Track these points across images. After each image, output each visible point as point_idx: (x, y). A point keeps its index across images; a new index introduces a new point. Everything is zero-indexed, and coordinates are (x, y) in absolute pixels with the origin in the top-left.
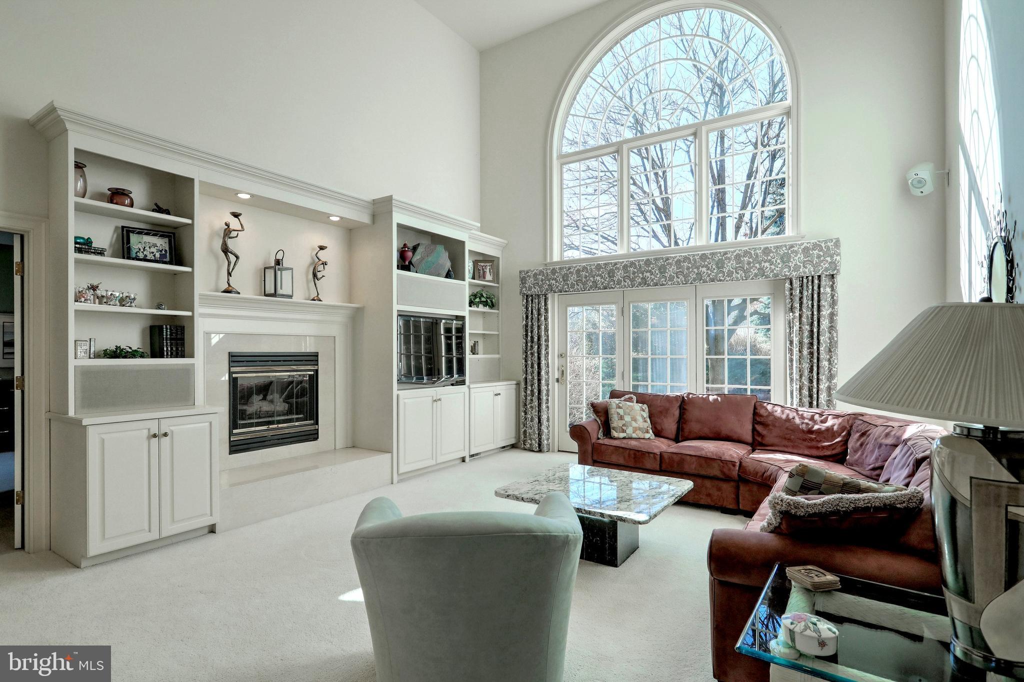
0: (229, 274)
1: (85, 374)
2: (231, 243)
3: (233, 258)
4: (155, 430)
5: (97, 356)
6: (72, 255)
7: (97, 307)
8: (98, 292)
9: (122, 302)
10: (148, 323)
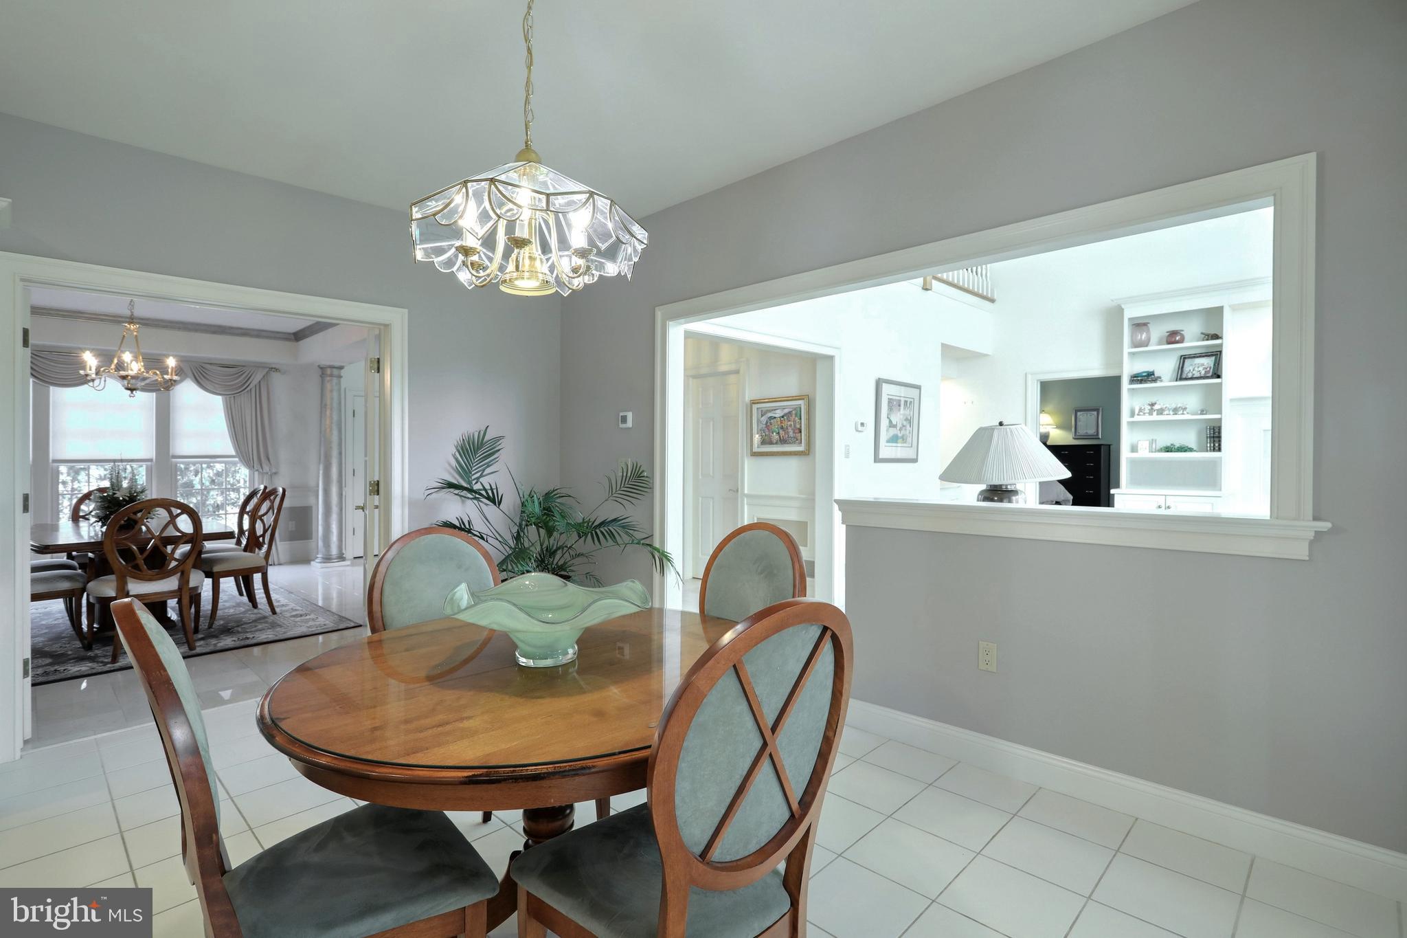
4: (1161, 503)
5: (1155, 451)
6: (1126, 387)
7: (1155, 417)
8: (1156, 407)
10: (1197, 426)
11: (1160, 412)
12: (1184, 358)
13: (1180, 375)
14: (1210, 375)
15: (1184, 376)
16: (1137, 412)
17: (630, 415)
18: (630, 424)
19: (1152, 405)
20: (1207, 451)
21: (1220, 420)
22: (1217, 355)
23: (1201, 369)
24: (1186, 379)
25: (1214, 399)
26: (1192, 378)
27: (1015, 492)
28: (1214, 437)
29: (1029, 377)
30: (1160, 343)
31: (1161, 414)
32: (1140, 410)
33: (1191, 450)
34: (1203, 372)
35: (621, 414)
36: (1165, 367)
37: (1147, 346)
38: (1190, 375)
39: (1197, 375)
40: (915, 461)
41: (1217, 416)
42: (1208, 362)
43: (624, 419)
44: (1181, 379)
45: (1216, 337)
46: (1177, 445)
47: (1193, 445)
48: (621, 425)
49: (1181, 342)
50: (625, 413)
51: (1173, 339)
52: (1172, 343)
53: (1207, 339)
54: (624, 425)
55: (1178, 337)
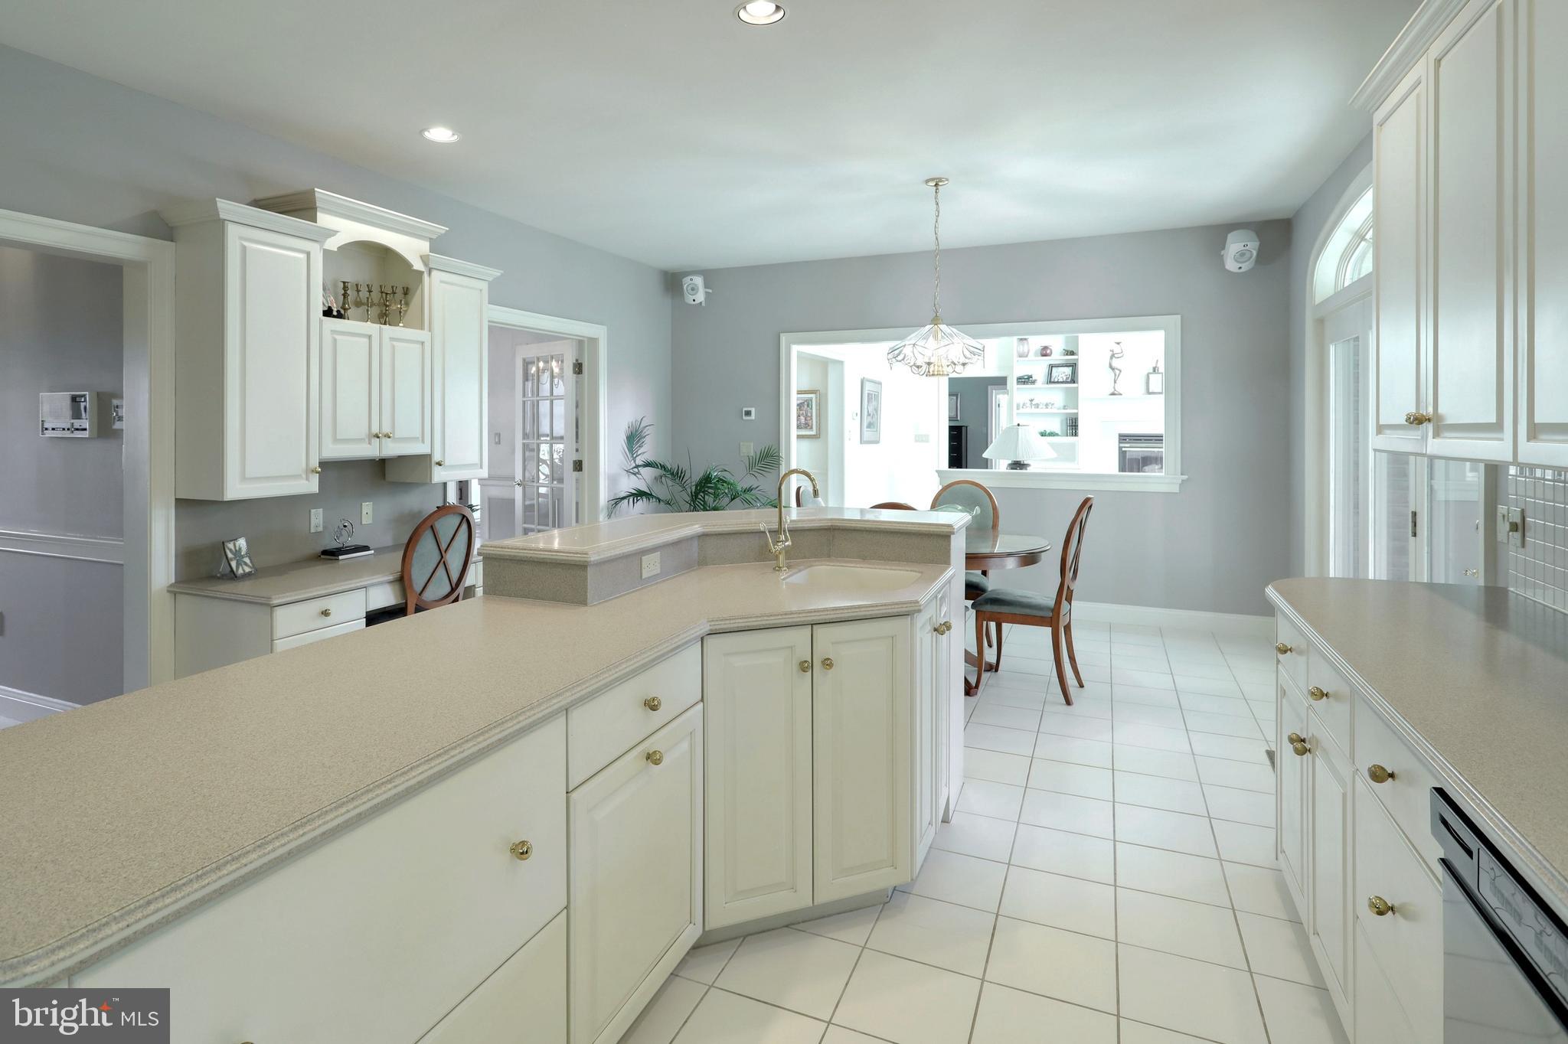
0: (1115, 382)
2: (1116, 363)
3: (1117, 372)
6: (1016, 386)
7: (1033, 411)
8: (1034, 403)
9: (1047, 406)
10: (1062, 418)
11: (1037, 406)
12: (1052, 367)
13: (1050, 381)
14: (1069, 380)
15: (1052, 380)
16: (1021, 406)
17: (753, 410)
18: (753, 417)
19: (1032, 400)
20: (1067, 435)
21: (1077, 414)
22: (1074, 366)
23: (1063, 375)
24: (1054, 382)
25: (1073, 398)
26: (1058, 382)
27: (1028, 465)
28: (1073, 426)
30: (1035, 355)
31: (1038, 407)
32: (1024, 404)
33: (1057, 435)
34: (1065, 378)
35: (746, 409)
36: (1040, 374)
37: (1027, 356)
38: (1056, 380)
39: (1061, 380)
40: (877, 442)
41: (1075, 411)
42: (1068, 371)
43: (748, 413)
44: (1051, 383)
45: (1072, 353)
46: (1048, 432)
47: (1058, 431)
48: (744, 418)
49: (1050, 356)
50: (749, 409)
51: (1045, 352)
52: (1045, 355)
53: (1067, 354)
54: (748, 418)
55: (1048, 351)
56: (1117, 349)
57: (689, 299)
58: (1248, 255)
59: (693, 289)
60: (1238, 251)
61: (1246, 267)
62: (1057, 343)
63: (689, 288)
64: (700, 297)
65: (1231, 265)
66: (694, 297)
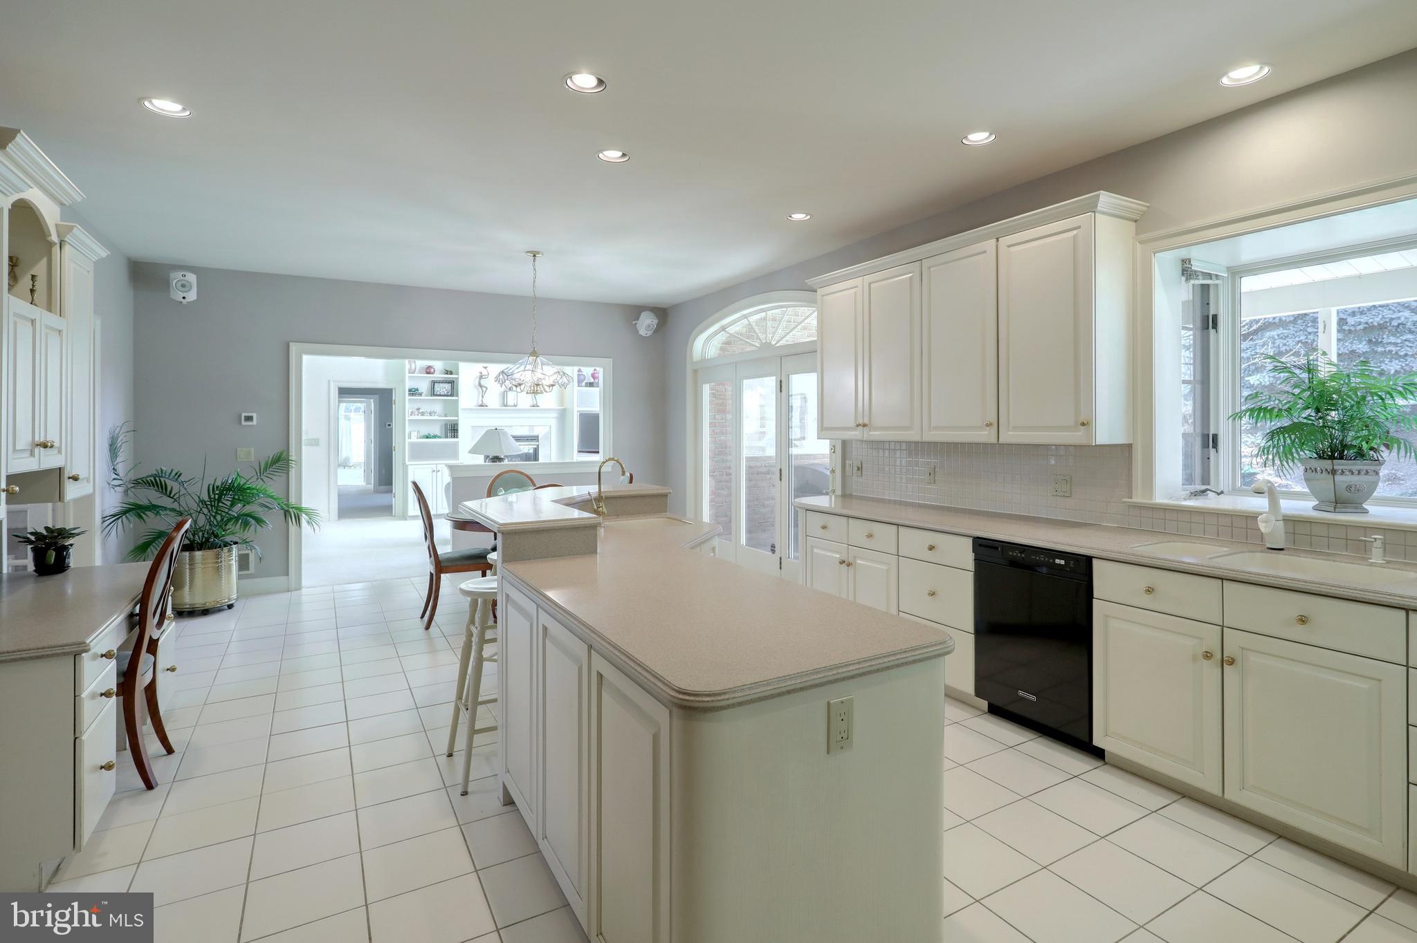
0: (483, 397)
1: (412, 445)
2: (483, 382)
3: (484, 389)
4: (435, 469)
5: (421, 438)
6: (407, 397)
7: (420, 417)
8: (421, 411)
9: (431, 414)
10: (444, 423)
11: (423, 414)
12: (434, 383)
13: (433, 393)
14: (450, 394)
17: (255, 415)
18: (255, 422)
19: (418, 409)
20: (448, 438)
21: (458, 420)
22: (453, 383)
23: (444, 389)
24: (437, 395)
25: (454, 408)
26: (440, 395)
28: (453, 430)
29: (332, 383)
30: (421, 373)
31: (423, 415)
32: (413, 412)
33: (438, 437)
34: (446, 392)
35: (246, 415)
36: (424, 386)
37: (413, 373)
38: (438, 393)
39: (442, 393)
41: (457, 418)
42: (448, 386)
43: (249, 419)
44: (434, 395)
45: (451, 373)
46: (431, 434)
47: (440, 434)
48: (243, 423)
49: (433, 374)
50: (250, 414)
51: (429, 370)
52: (428, 373)
53: (447, 374)
54: (249, 423)
55: (432, 370)
56: (484, 372)
57: (177, 295)
58: (652, 327)
59: (183, 286)
60: (647, 323)
61: (649, 333)
62: (438, 365)
63: (179, 284)
64: (192, 296)
65: (643, 332)
66: (185, 295)
